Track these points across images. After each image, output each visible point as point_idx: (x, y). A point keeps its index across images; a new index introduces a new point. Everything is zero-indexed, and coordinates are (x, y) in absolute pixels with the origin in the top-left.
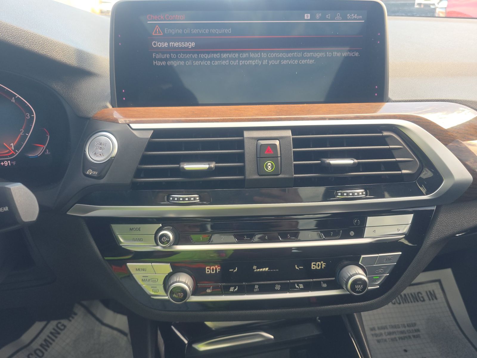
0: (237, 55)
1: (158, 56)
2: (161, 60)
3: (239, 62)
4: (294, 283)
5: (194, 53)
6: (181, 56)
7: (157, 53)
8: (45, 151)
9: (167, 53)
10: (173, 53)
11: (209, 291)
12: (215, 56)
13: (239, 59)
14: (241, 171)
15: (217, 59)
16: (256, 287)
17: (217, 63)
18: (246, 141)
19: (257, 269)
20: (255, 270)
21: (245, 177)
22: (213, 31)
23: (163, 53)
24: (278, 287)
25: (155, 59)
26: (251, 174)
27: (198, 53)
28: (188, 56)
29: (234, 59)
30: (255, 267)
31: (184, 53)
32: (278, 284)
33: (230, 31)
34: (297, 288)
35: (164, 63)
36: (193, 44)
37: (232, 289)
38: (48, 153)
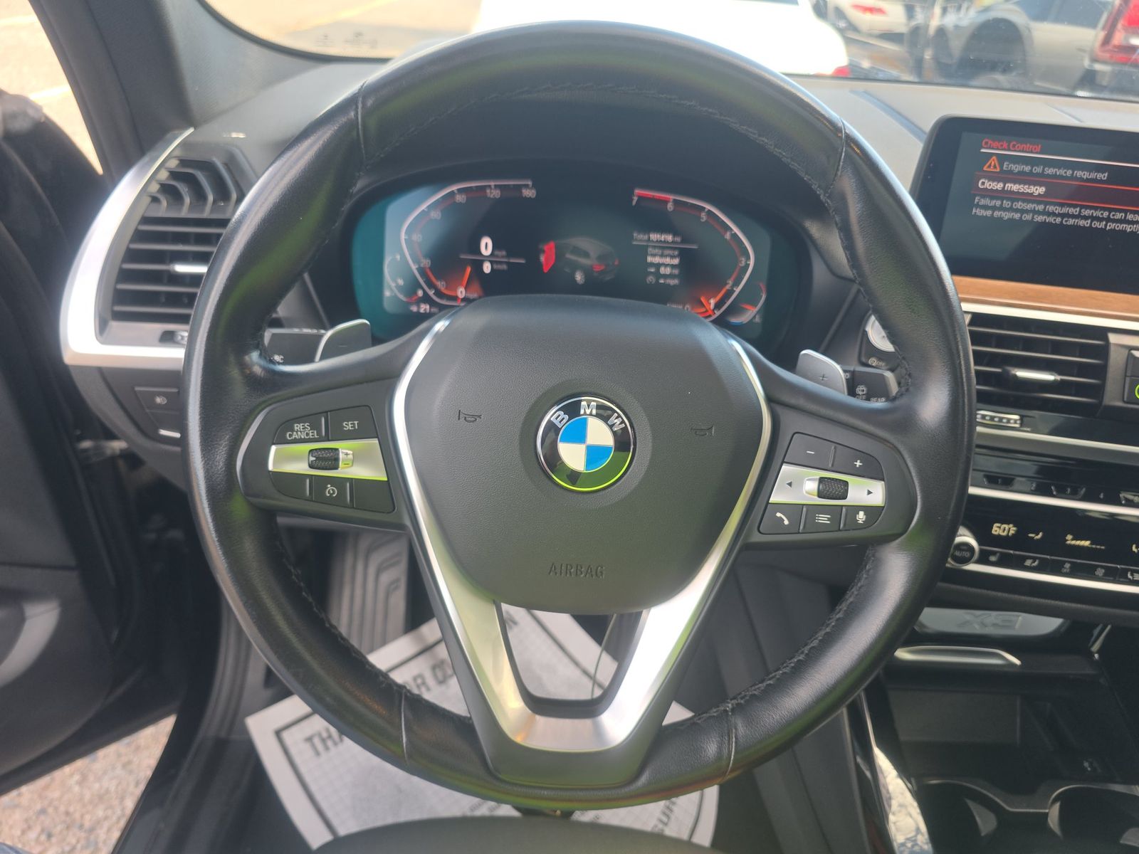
0: (1106, 214)
1: (983, 202)
2: (986, 207)
3: (1106, 225)
4: (1127, 570)
5: (1039, 203)
6: (1019, 205)
7: (983, 197)
8: (755, 317)
9: (997, 198)
10: (1008, 199)
11: (993, 559)
12: (1071, 211)
13: (1108, 220)
14: (1097, 391)
15: (1073, 216)
16: (1067, 566)
17: (1071, 222)
18: (1112, 349)
19: (1072, 540)
20: (1068, 542)
21: (1101, 402)
22: (1079, 174)
23: (992, 198)
24: (1100, 572)
25: (978, 206)
26: (1112, 398)
27: (1046, 204)
28: (1030, 206)
29: (1100, 219)
30: (1069, 537)
31: (1024, 201)
32: (1102, 567)
33: (1104, 176)
34: (1130, 579)
35: (989, 213)
36: (1041, 190)
37: (1028, 563)
38: (758, 320)
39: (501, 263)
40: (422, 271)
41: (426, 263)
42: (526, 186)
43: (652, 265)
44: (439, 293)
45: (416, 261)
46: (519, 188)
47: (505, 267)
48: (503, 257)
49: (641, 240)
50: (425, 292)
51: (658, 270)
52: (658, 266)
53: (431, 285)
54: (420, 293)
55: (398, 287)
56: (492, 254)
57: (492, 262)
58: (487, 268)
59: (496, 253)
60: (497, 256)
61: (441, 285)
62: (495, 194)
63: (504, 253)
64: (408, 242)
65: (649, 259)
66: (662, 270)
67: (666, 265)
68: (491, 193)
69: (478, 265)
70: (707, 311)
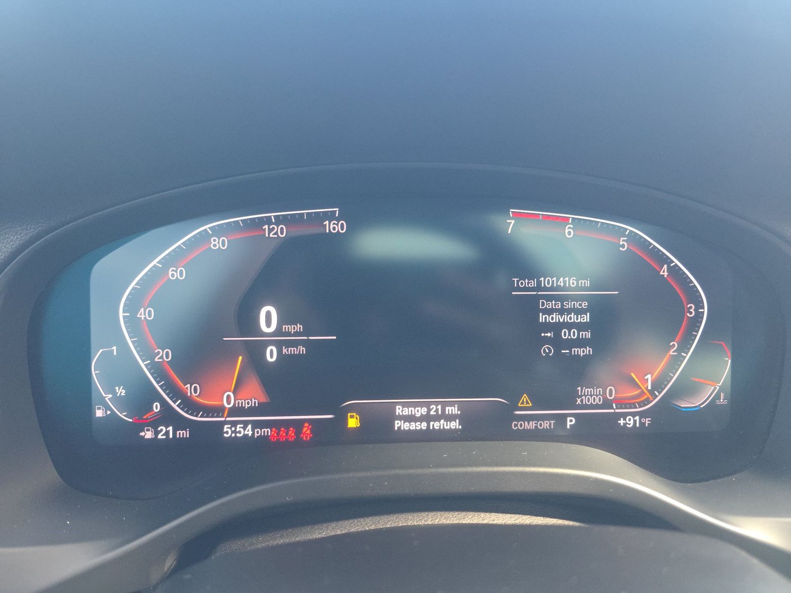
8: (717, 396)
38: (722, 401)
39: (295, 344)
40: (159, 371)
41: (164, 355)
42: (331, 217)
43: (548, 327)
44: (190, 405)
45: (148, 354)
46: (319, 219)
47: (302, 349)
48: (297, 334)
49: (525, 289)
50: (164, 403)
51: (558, 334)
52: (557, 327)
53: (176, 393)
54: (157, 407)
55: (116, 399)
56: (278, 332)
57: (279, 345)
58: (271, 355)
59: (285, 328)
60: (289, 334)
61: (192, 391)
62: (280, 232)
63: (299, 327)
64: (132, 321)
65: (542, 318)
66: (565, 334)
67: (569, 326)
68: (270, 230)
69: (255, 352)
70: (643, 393)
